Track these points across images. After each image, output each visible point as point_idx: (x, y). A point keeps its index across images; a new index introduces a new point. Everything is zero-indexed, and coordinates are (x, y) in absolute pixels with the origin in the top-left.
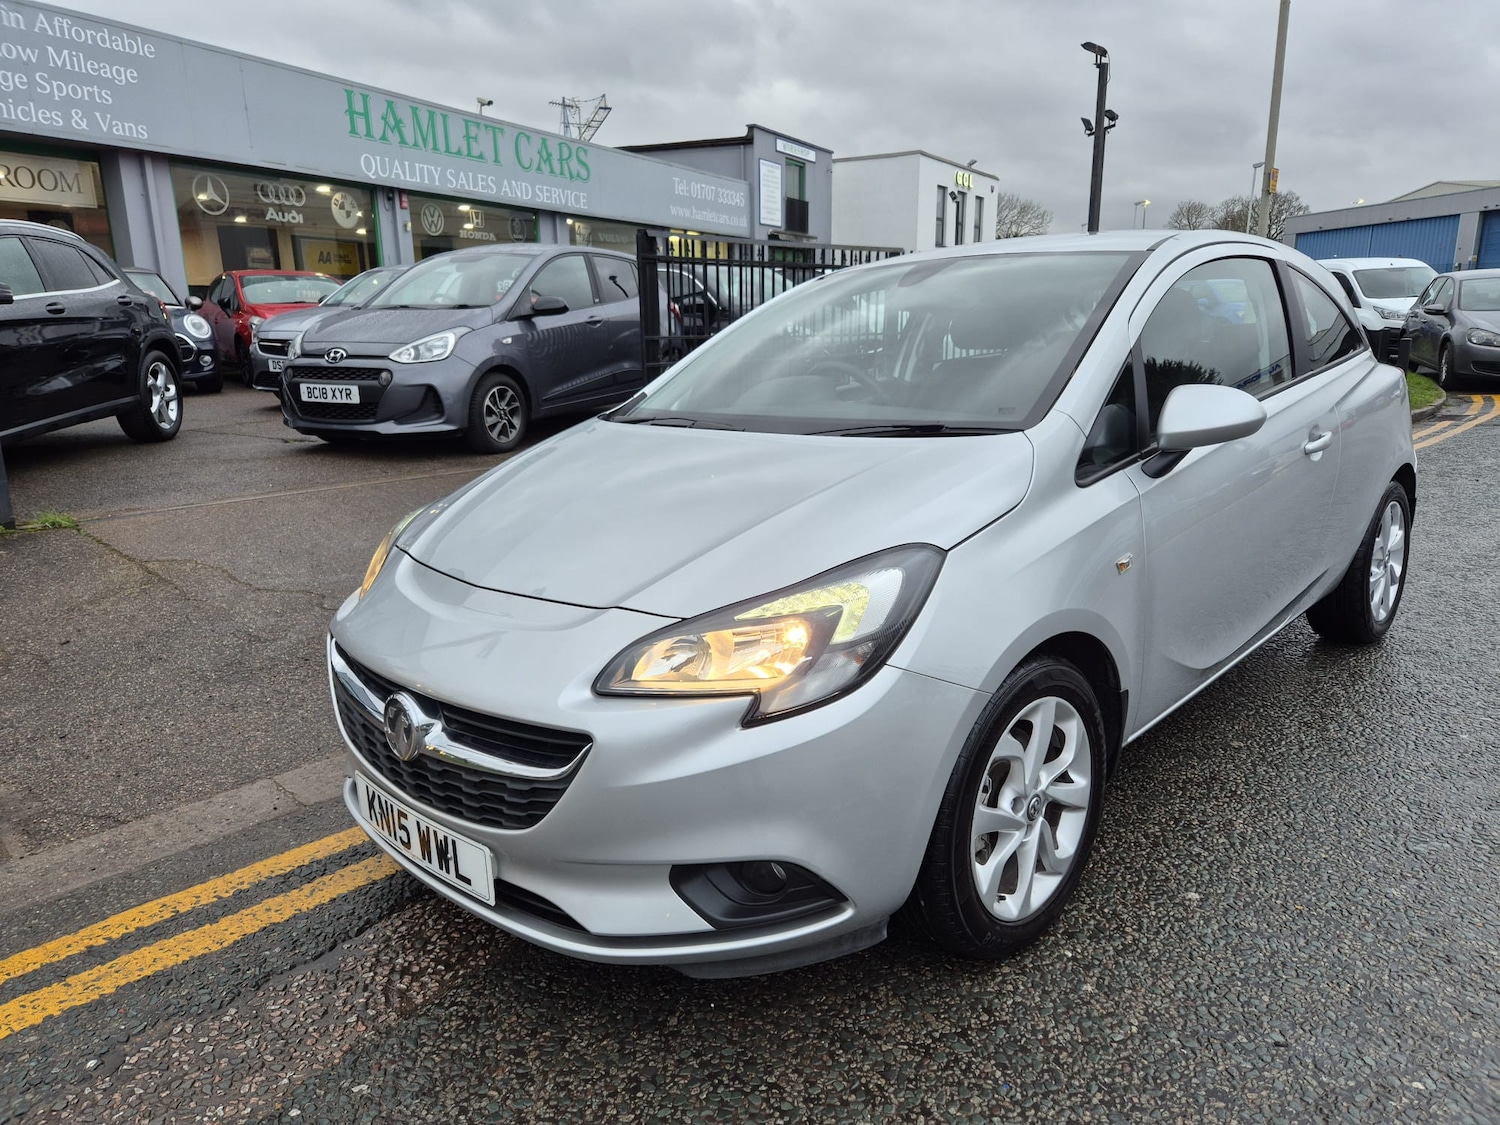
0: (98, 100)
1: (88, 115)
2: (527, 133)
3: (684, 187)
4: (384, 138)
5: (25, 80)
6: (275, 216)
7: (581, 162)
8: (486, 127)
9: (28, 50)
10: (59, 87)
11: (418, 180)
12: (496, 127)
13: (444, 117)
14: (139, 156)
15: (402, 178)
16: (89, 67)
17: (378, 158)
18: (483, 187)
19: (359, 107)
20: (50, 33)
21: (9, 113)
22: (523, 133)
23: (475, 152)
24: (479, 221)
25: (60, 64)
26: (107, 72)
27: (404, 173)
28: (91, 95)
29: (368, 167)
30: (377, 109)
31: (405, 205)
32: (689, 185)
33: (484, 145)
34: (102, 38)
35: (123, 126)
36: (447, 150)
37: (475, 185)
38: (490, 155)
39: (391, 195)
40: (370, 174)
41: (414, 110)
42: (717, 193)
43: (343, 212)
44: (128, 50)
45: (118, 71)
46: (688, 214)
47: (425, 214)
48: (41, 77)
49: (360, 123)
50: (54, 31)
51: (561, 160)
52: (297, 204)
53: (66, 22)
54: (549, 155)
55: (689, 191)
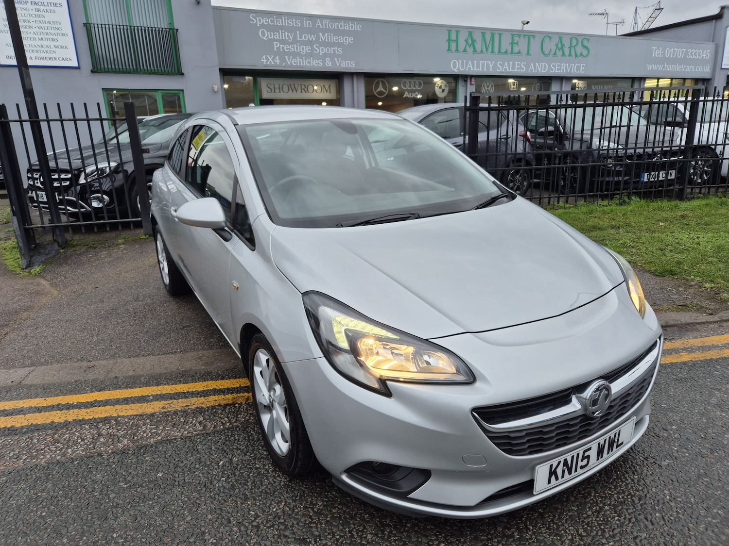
0: (337, 53)
1: (332, 60)
2: (551, 36)
3: (660, 52)
4: (465, 51)
5: (310, 48)
6: (408, 96)
7: (583, 46)
8: (524, 36)
9: (312, 36)
10: (322, 50)
11: (481, 70)
12: (531, 35)
13: (500, 35)
14: (352, 75)
15: (472, 69)
16: (334, 39)
17: (460, 61)
18: (518, 69)
19: (453, 37)
20: (321, 27)
21: (303, 64)
22: (548, 35)
23: (516, 50)
24: (515, 87)
25: (323, 39)
26: (341, 40)
27: (473, 67)
28: (334, 51)
29: (455, 66)
30: (463, 36)
31: (473, 83)
32: (664, 50)
33: (522, 45)
34: (341, 25)
35: (345, 63)
36: (499, 52)
37: (513, 68)
38: (524, 50)
39: (466, 79)
40: (455, 70)
41: (483, 34)
42: (687, 53)
43: (441, 90)
44: (351, 29)
45: (346, 39)
46: (660, 67)
47: (484, 86)
48: (316, 46)
49: (453, 45)
50: (323, 26)
51: (570, 48)
52: (419, 89)
53: (327, 21)
54: (563, 45)
55: (664, 54)
